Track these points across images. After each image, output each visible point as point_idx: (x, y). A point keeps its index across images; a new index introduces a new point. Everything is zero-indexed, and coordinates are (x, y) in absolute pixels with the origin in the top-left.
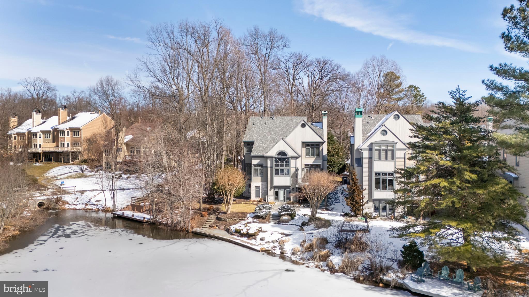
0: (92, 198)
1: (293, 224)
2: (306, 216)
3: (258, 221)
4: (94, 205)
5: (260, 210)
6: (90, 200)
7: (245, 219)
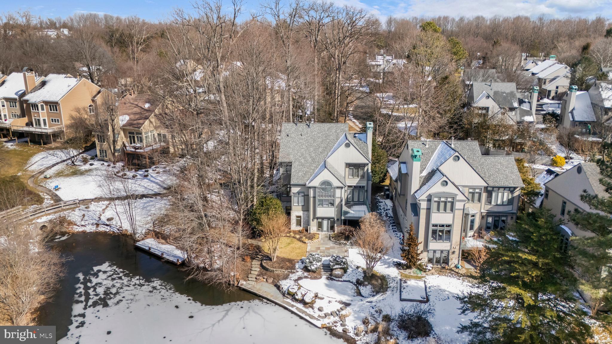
0: (101, 215)
1: (347, 279)
2: (360, 269)
3: (309, 275)
4: (107, 225)
5: (311, 262)
6: (99, 218)
7: (295, 271)
